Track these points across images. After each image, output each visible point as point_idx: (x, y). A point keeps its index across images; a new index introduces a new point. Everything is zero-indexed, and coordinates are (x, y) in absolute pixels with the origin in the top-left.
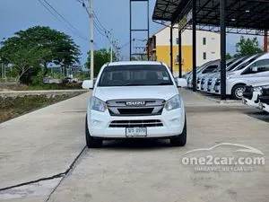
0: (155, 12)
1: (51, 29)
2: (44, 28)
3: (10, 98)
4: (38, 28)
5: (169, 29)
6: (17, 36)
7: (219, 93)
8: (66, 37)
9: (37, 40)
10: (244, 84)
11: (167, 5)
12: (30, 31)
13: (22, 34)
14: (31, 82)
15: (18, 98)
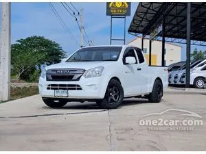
0: (131, 26)
1: (46, 38)
2: (40, 38)
3: (19, 88)
4: (35, 37)
5: (140, 39)
6: (18, 43)
7: (185, 83)
8: (56, 45)
9: (34, 47)
10: (203, 77)
11: (141, 21)
12: (29, 39)
13: (22, 41)
14: (29, 79)
15: (25, 87)
